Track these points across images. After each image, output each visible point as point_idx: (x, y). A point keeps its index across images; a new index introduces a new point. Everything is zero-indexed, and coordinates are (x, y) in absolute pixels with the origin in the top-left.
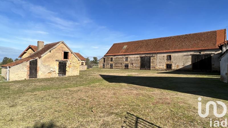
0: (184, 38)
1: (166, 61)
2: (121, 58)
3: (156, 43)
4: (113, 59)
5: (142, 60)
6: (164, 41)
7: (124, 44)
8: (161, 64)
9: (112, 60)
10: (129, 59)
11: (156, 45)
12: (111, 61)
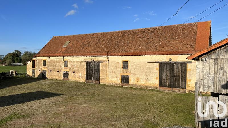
0: (151, 34)
1: (121, 69)
2: (58, 62)
3: (111, 39)
4: (47, 63)
5: (88, 67)
6: (123, 36)
7: (66, 38)
8: (114, 75)
9: (44, 64)
10: (69, 64)
11: (111, 42)
12: (43, 66)
